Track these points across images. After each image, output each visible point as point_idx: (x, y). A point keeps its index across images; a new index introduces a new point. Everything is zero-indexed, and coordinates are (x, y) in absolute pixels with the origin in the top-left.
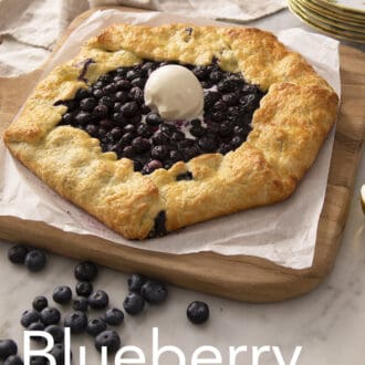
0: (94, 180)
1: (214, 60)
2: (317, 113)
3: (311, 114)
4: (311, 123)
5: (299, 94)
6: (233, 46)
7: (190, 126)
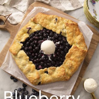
0: (26, 71)
1: (61, 33)
2: (81, 58)
3: (80, 58)
4: (79, 62)
5: (79, 51)
6: (66, 28)
7: (51, 56)
